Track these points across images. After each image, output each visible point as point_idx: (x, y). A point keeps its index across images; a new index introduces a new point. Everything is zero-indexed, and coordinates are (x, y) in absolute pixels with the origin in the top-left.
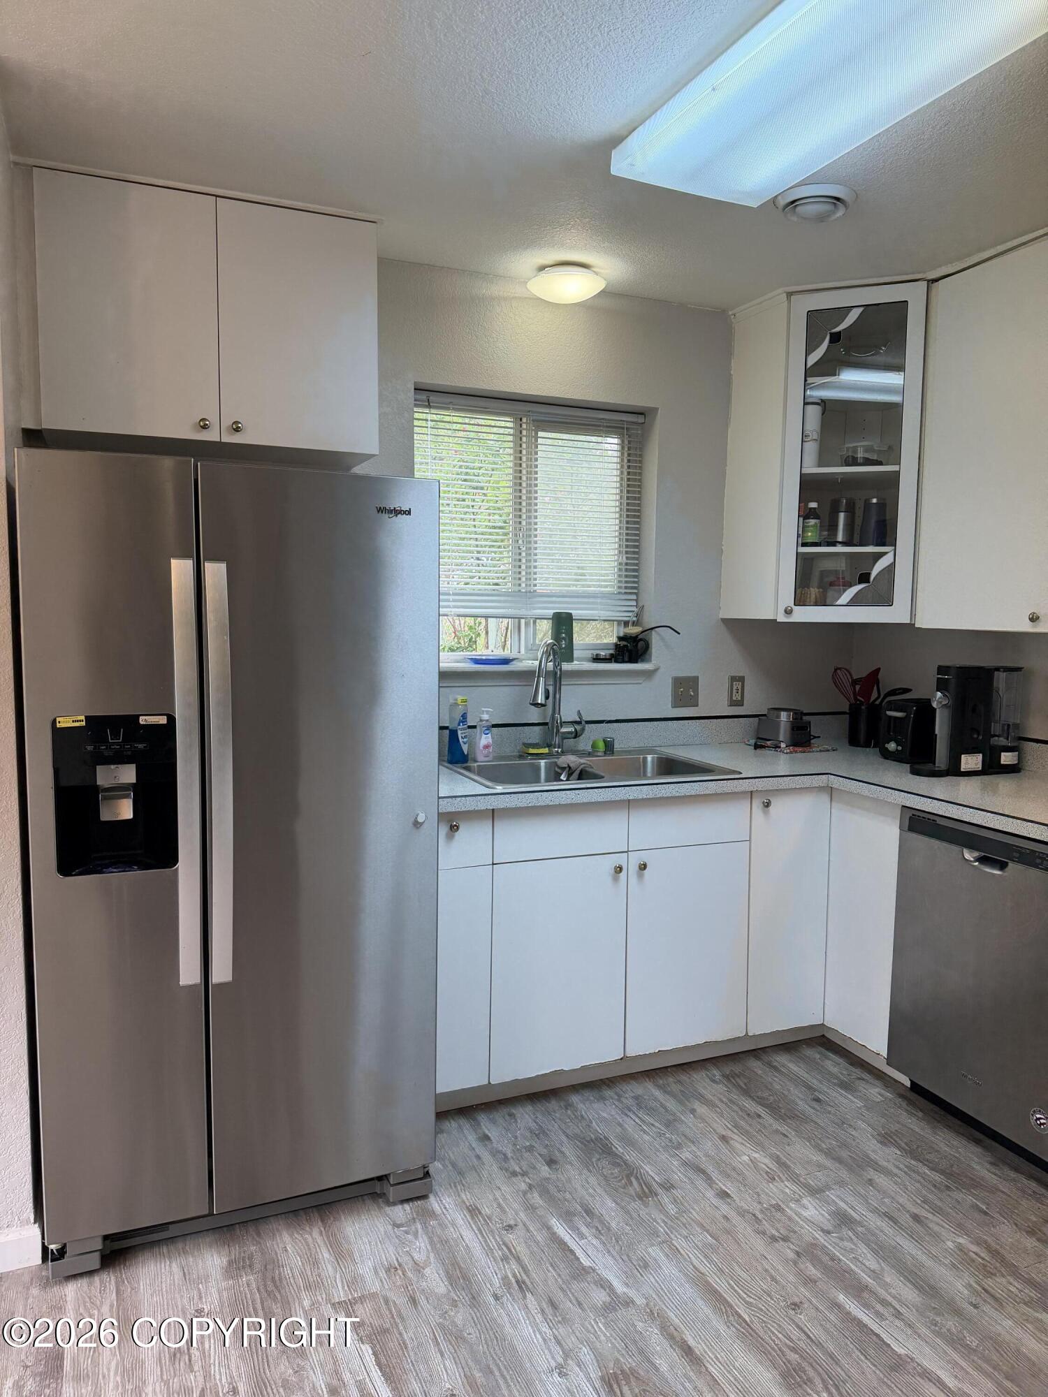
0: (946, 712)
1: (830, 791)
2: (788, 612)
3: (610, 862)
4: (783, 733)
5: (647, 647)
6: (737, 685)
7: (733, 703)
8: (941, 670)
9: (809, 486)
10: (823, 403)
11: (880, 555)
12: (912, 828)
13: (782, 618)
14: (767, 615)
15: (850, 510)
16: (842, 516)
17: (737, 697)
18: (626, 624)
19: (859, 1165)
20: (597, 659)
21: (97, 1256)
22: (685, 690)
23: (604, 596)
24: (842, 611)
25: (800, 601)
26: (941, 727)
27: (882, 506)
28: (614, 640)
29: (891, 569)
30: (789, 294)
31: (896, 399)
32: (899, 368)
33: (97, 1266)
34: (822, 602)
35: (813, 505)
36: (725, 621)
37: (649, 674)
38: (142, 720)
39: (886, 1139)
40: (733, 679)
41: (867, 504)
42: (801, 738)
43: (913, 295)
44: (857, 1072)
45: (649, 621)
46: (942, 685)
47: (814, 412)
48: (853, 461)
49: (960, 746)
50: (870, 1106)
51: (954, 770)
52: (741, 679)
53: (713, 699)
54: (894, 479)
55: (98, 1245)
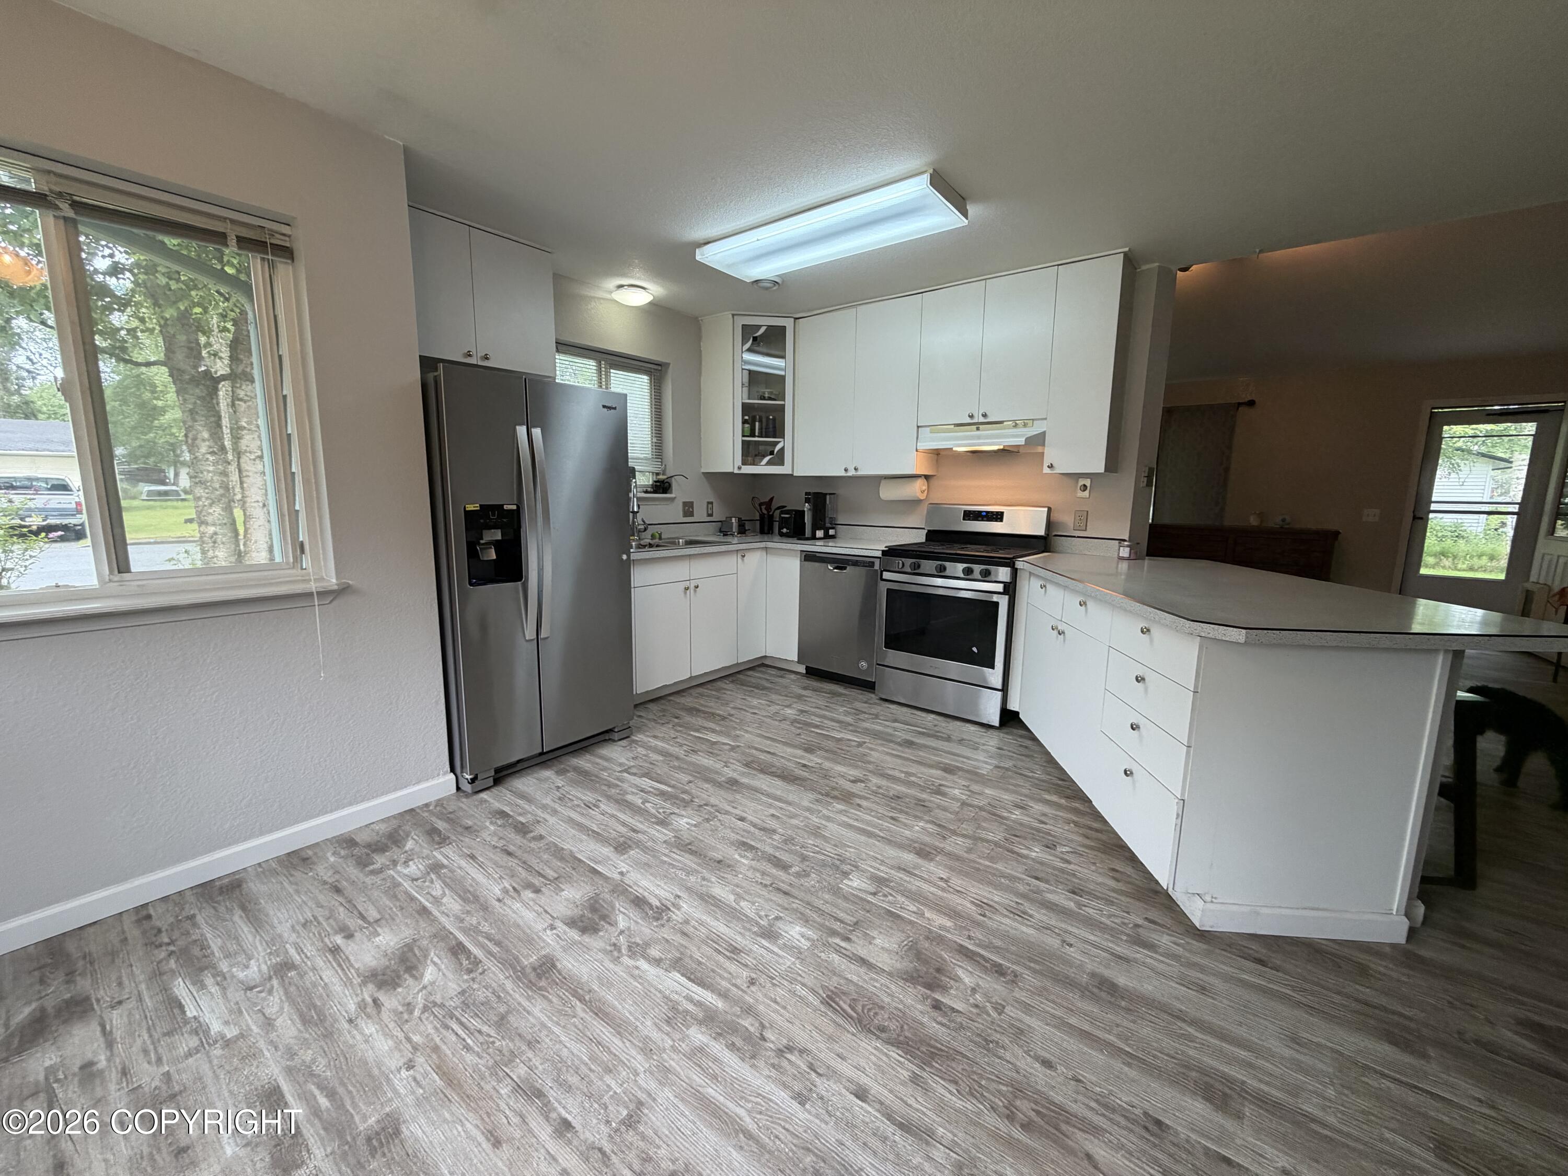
0: (810, 513)
1: (766, 549)
2: (739, 468)
3: (682, 586)
4: (735, 528)
5: (670, 485)
6: (710, 506)
7: (710, 515)
8: (807, 494)
9: (746, 408)
10: (750, 371)
11: (777, 443)
12: (805, 560)
13: (736, 471)
14: (730, 470)
15: (760, 421)
16: (757, 424)
17: (710, 512)
18: (657, 474)
19: (799, 697)
20: (646, 492)
21: (491, 779)
22: (688, 509)
23: (646, 459)
24: (762, 468)
25: (744, 463)
26: (808, 519)
27: (774, 419)
28: (651, 483)
29: (783, 449)
30: (733, 315)
31: (782, 373)
32: (783, 357)
33: (492, 784)
34: (753, 464)
35: (746, 418)
36: (703, 473)
37: (673, 499)
38: (505, 507)
39: (805, 688)
40: (708, 503)
41: (768, 418)
42: (742, 531)
43: (788, 323)
44: (783, 672)
45: (669, 473)
46: (807, 501)
47: (746, 373)
48: (763, 398)
49: (815, 528)
50: (793, 681)
51: (814, 537)
52: (712, 503)
53: (700, 513)
54: (782, 408)
55: (493, 773)
